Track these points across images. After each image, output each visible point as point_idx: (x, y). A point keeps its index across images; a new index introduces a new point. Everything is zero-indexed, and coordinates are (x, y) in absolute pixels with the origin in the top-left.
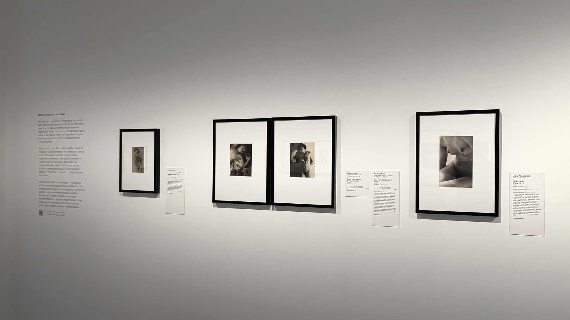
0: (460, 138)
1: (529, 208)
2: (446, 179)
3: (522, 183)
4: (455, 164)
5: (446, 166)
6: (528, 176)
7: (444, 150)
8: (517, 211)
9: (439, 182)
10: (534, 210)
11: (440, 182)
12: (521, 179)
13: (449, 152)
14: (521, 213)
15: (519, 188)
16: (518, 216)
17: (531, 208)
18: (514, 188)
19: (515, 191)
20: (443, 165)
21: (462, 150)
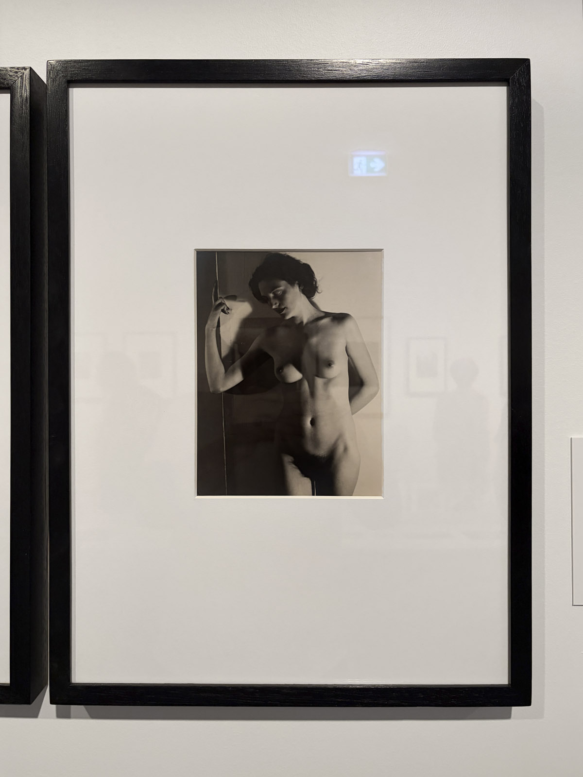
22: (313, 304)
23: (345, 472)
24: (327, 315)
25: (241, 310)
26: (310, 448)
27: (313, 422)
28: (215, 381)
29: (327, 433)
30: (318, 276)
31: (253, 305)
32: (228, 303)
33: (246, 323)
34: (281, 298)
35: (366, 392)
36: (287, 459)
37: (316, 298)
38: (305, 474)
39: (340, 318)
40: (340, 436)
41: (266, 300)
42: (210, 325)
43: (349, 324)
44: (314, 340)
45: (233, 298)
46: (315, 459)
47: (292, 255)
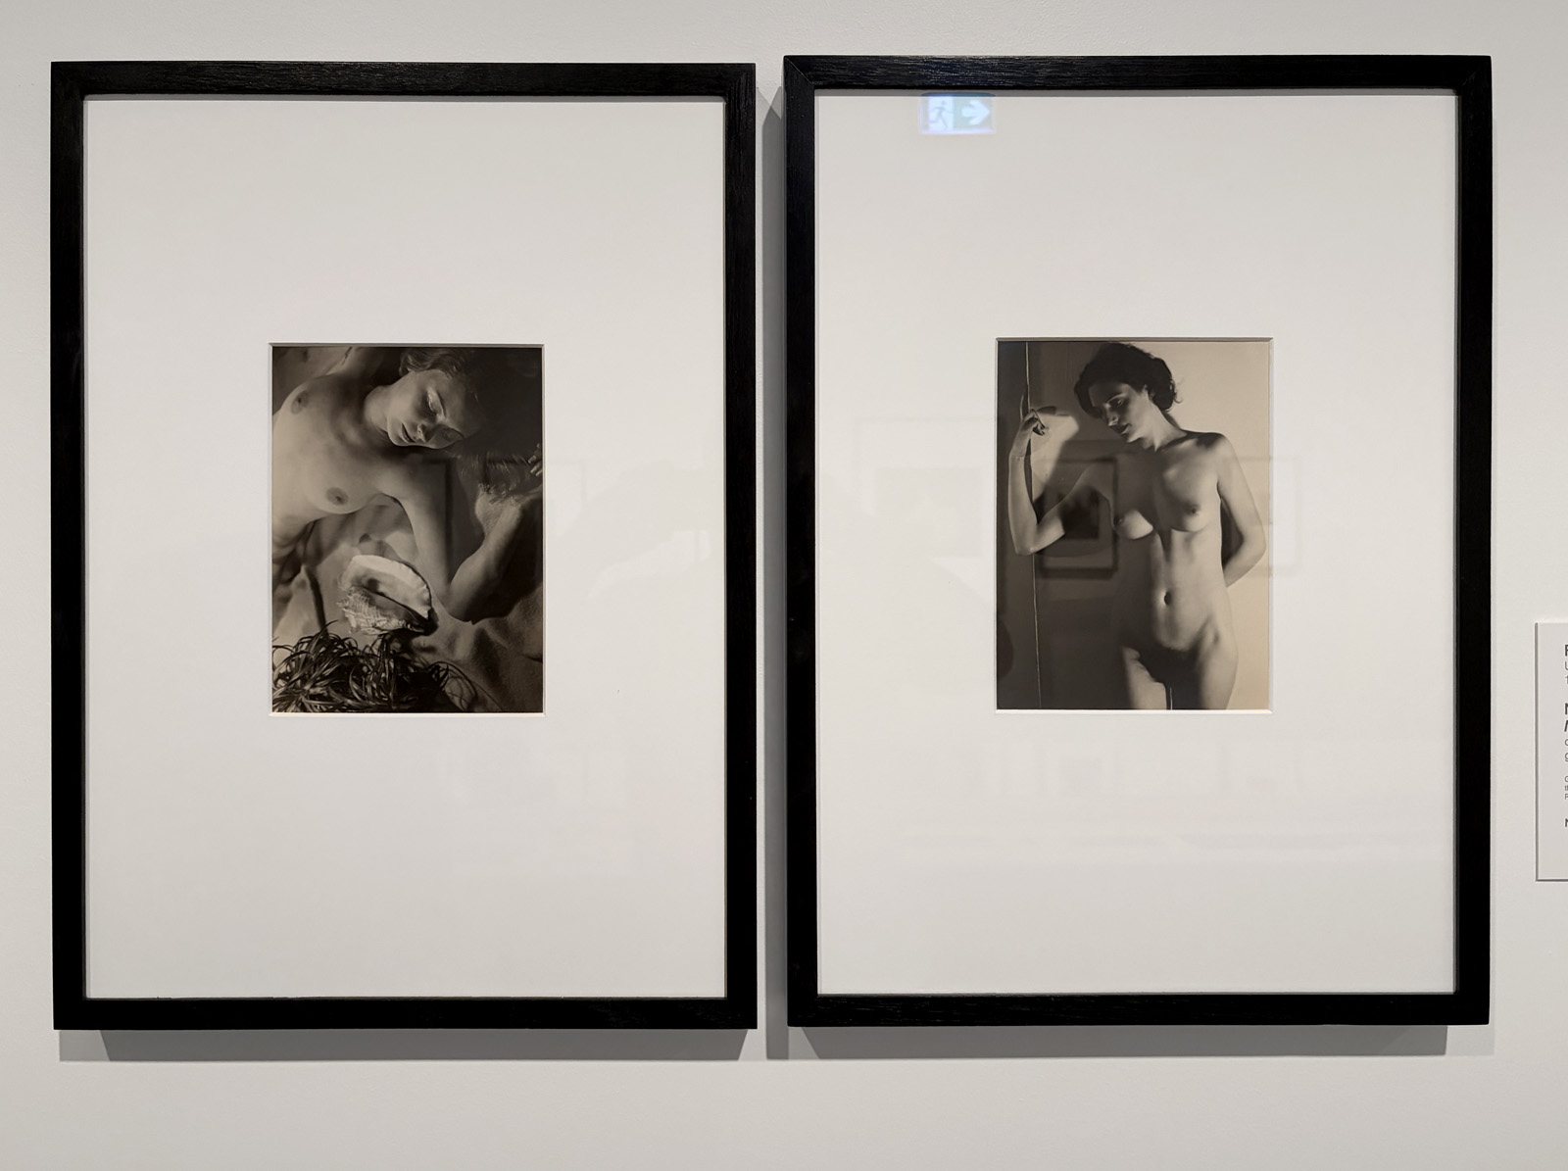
22: (1169, 419)
23: (1216, 673)
24: (1190, 435)
25: (1061, 428)
26: (1164, 638)
27: (1169, 599)
28: (1021, 538)
29: (1189, 616)
30: (1176, 377)
31: (1080, 420)
32: (1044, 418)
33: (1069, 446)
34: (1122, 408)
35: (1246, 554)
36: (1130, 655)
37: (1173, 411)
38: (1156, 676)
39: (1209, 440)
40: (1209, 620)
41: (1099, 413)
42: (1016, 453)
43: (1221, 450)
44: (1171, 473)
45: (1051, 410)
46: (1172, 653)
47: (1139, 345)
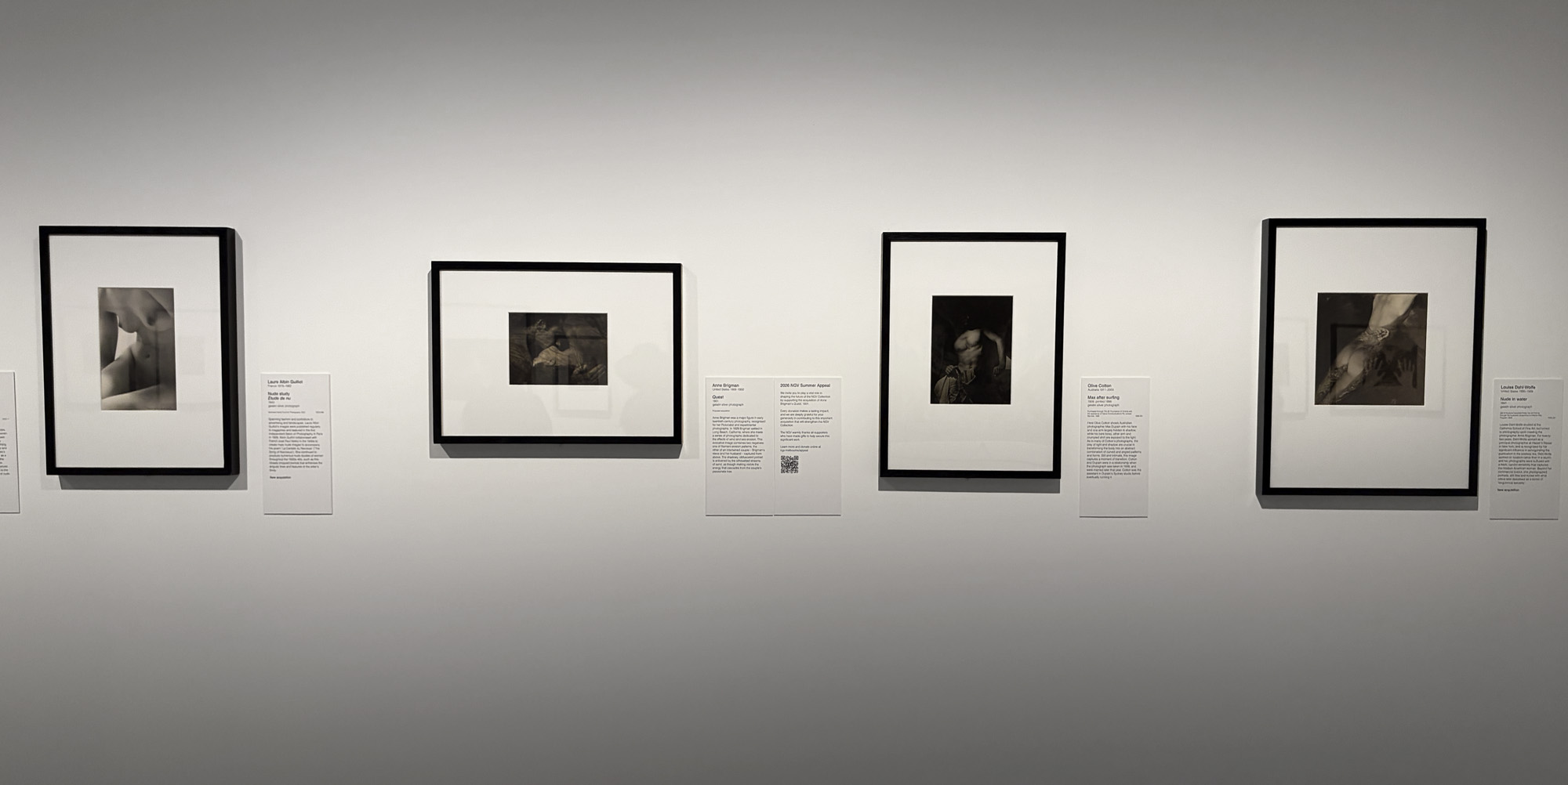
0: (146, 292)
1: (301, 454)
2: (117, 390)
3: (285, 397)
4: (136, 352)
5: (116, 358)
6: (297, 382)
7: (109, 321)
8: (278, 461)
9: (100, 398)
10: (310, 458)
11: (102, 398)
12: (284, 390)
13: (121, 326)
14: (286, 465)
15: (280, 409)
16: (280, 472)
17: (305, 454)
18: (272, 409)
19: (273, 416)
20: (107, 356)
21: (151, 321)
